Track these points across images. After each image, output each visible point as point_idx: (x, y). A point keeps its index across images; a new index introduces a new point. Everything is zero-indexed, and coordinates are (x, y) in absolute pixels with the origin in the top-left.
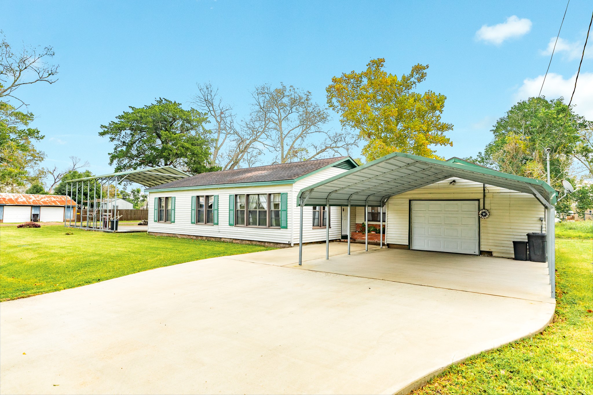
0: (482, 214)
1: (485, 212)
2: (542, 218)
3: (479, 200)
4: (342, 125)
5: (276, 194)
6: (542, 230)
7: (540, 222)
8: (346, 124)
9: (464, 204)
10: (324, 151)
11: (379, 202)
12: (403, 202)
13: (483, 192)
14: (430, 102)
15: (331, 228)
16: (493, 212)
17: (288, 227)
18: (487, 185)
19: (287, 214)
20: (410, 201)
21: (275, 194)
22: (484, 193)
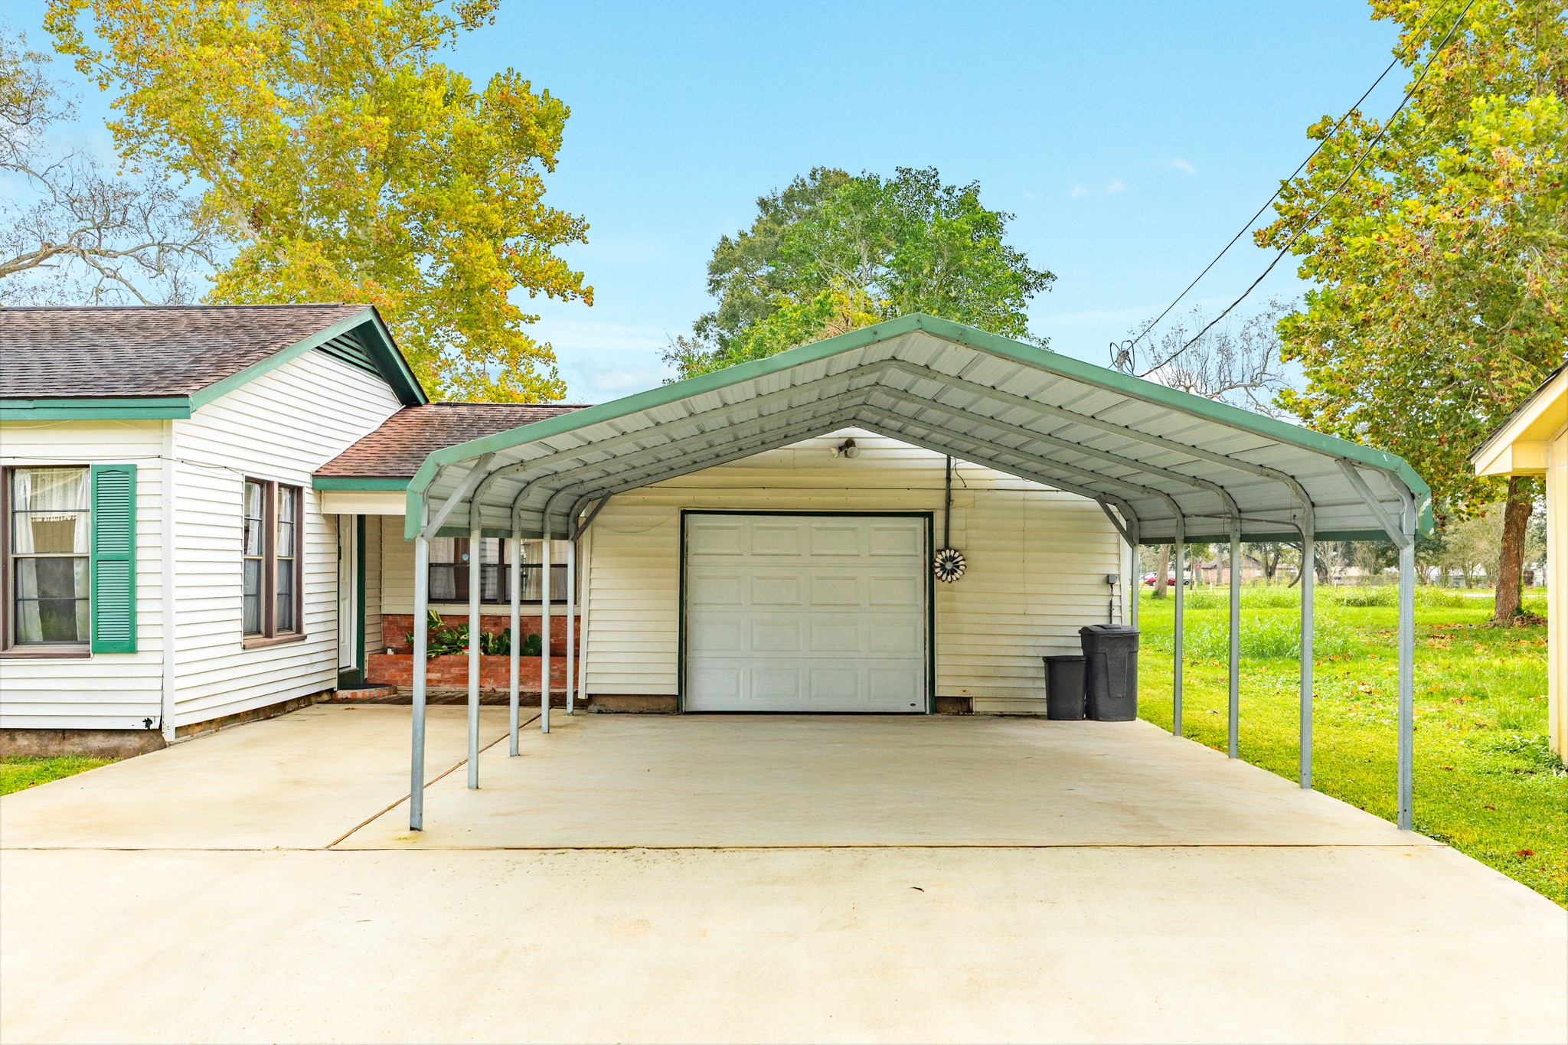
0: (942, 567)
1: (952, 559)
2: (1113, 575)
3: (929, 515)
4: (121, 150)
5: (48, 472)
6: (1111, 616)
7: (1106, 590)
8: (142, 147)
9: (877, 529)
10: (36, 264)
11: (561, 519)
12: (656, 519)
13: (943, 484)
14: (510, 117)
15: (307, 641)
16: (976, 558)
17: (141, 645)
18: (958, 460)
19: (133, 574)
20: (684, 513)
21: (40, 472)
22: (949, 490)
